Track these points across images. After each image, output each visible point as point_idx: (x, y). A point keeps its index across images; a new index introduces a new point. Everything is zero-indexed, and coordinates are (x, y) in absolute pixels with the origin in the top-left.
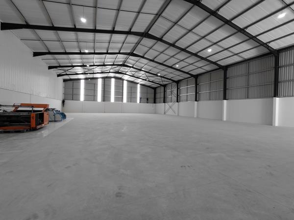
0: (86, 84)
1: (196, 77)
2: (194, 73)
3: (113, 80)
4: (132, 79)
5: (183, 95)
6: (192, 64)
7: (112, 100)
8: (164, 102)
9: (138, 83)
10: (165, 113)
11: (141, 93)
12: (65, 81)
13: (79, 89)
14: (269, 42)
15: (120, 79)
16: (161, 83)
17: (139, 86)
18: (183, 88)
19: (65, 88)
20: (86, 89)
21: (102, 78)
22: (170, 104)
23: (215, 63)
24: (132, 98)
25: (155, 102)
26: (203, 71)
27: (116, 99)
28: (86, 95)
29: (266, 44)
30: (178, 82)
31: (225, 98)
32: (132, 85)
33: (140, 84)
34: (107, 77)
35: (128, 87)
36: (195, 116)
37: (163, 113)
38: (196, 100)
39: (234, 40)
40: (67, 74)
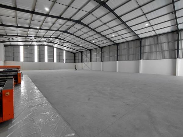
0: (25, 49)
1: (102, 48)
2: (101, 46)
3: (46, 47)
4: (60, 47)
5: (94, 58)
6: (101, 41)
7: (46, 60)
8: (82, 62)
9: (64, 50)
10: (82, 69)
11: (66, 56)
12: (5, 46)
13: (18, 52)
14: (139, 34)
15: (52, 46)
16: (80, 50)
17: (64, 51)
18: (94, 54)
19: (6, 52)
20: (25, 53)
21: (38, 45)
22: (86, 63)
23: (113, 41)
24: (60, 59)
25: (75, 62)
26: (106, 45)
27: (49, 60)
28: (25, 57)
29: (137, 35)
30: (90, 50)
31: (117, 60)
32: (60, 50)
33: (66, 51)
34: (41, 45)
35: (57, 52)
36: (102, 70)
37: (81, 69)
38: (102, 61)
39: (124, 31)
40: (9, 41)
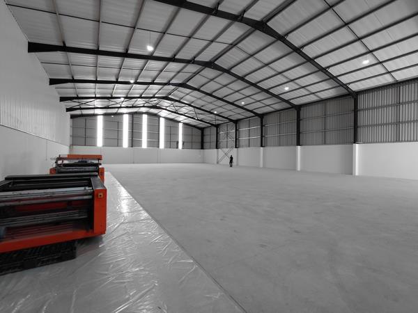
0: (105, 122)
1: (262, 116)
2: (259, 111)
3: (145, 117)
4: (172, 116)
5: (243, 138)
6: (259, 101)
7: (144, 145)
8: (217, 148)
9: (180, 122)
10: (218, 163)
12: (73, 117)
13: (94, 129)
15: (156, 115)
17: (181, 125)
18: (244, 129)
19: (74, 127)
20: (106, 129)
21: (129, 113)
22: (226, 150)
24: (171, 142)
25: (202, 148)
27: (150, 144)
28: (106, 138)
29: (346, 85)
30: (236, 122)
31: (298, 144)
32: (171, 123)
34: (136, 113)
36: (261, 166)
37: (215, 162)
38: (262, 146)
39: (313, 78)
40: (81, 109)
